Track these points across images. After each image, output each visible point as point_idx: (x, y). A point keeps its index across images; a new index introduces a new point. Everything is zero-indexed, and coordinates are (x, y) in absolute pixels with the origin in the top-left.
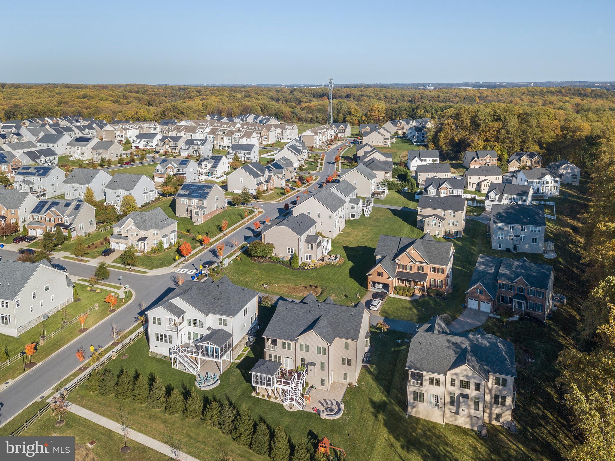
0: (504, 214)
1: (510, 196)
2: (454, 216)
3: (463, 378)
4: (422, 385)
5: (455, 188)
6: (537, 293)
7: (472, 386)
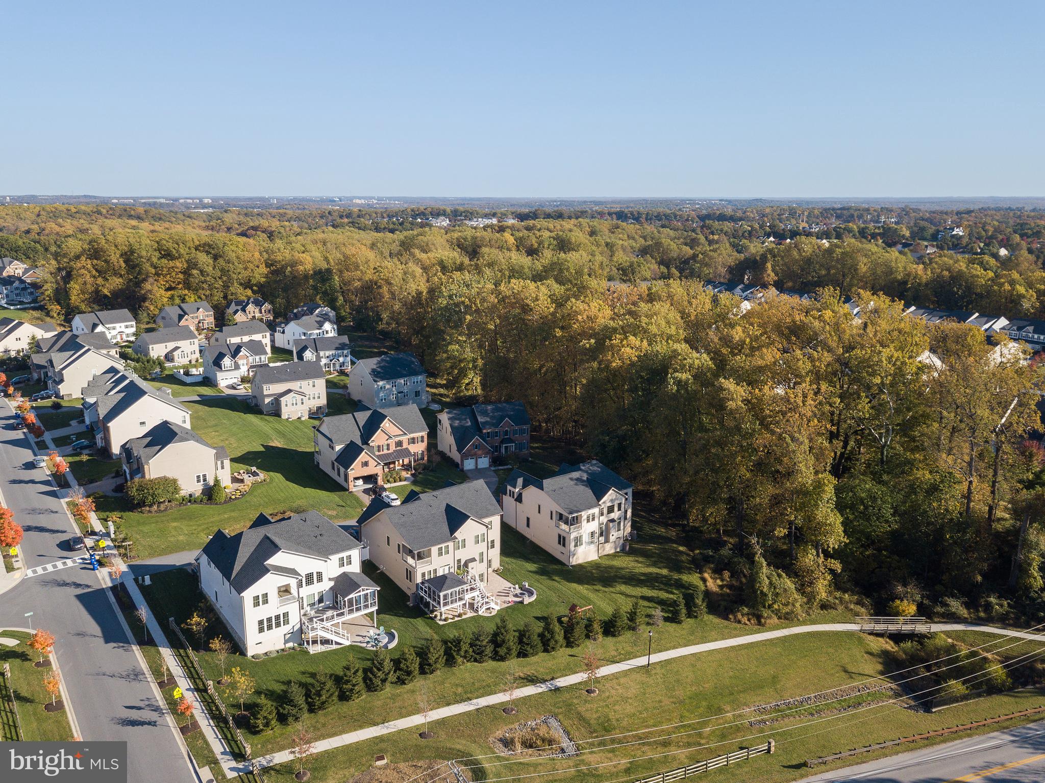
0: (379, 370)
1: (328, 353)
2: (314, 386)
3: (609, 504)
4: (581, 527)
5: (256, 355)
6: (522, 432)
7: (616, 509)
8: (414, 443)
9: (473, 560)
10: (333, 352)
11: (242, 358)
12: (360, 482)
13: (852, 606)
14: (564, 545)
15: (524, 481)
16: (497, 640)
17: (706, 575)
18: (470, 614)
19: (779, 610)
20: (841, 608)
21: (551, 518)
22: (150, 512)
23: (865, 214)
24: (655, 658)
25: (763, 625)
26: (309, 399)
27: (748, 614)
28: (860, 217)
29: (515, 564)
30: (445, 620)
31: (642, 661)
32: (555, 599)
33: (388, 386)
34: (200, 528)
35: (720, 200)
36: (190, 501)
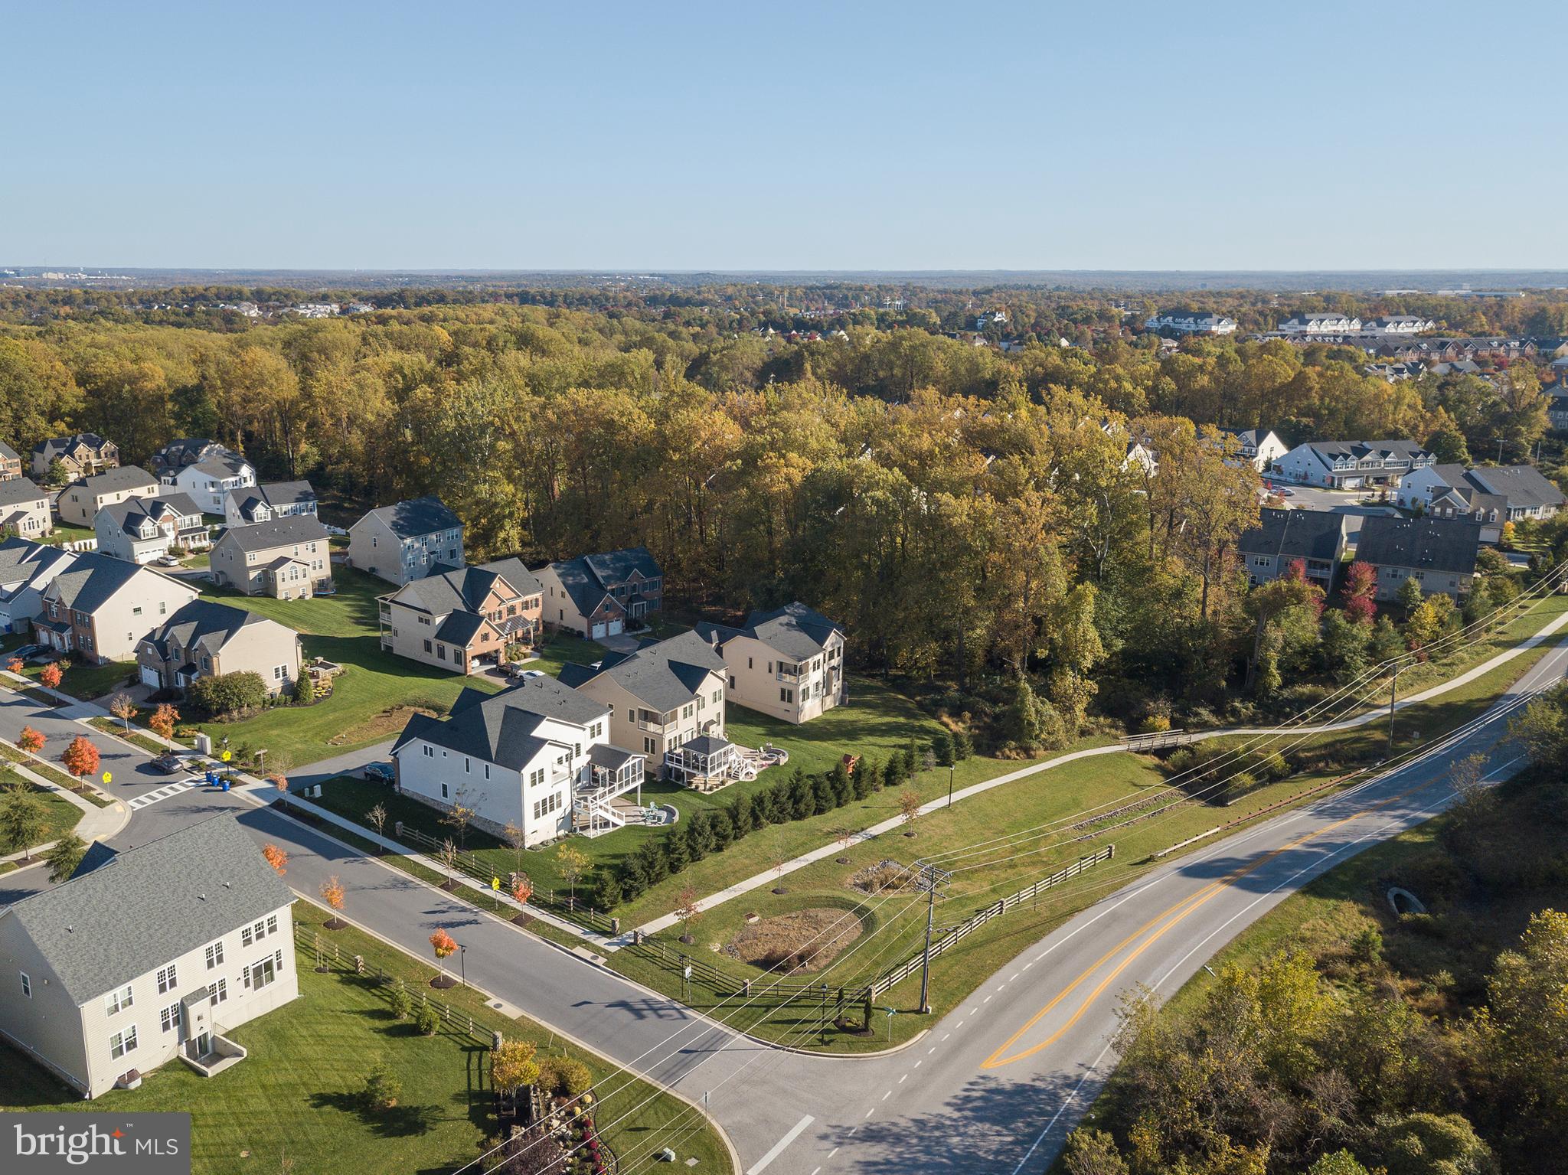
0: (401, 522)
1: (286, 507)
2: (314, 550)
3: (830, 649)
4: (808, 677)
5: (185, 514)
6: (653, 585)
7: (836, 654)
8: (527, 608)
9: (712, 722)
10: (293, 505)
11: (166, 519)
12: (476, 663)
13: (1107, 730)
14: (790, 701)
15: (719, 634)
16: (795, 796)
17: (945, 719)
18: (730, 782)
19: (1045, 740)
20: (1097, 733)
21: (770, 671)
22: (232, 720)
23: (862, 295)
24: (956, 796)
25: (1033, 757)
26: (315, 568)
27: (1016, 749)
28: (857, 298)
29: (739, 729)
30: (711, 789)
31: (943, 801)
32: (809, 758)
33: (417, 545)
34: (310, 734)
35: (651, 275)
36: (272, 704)
